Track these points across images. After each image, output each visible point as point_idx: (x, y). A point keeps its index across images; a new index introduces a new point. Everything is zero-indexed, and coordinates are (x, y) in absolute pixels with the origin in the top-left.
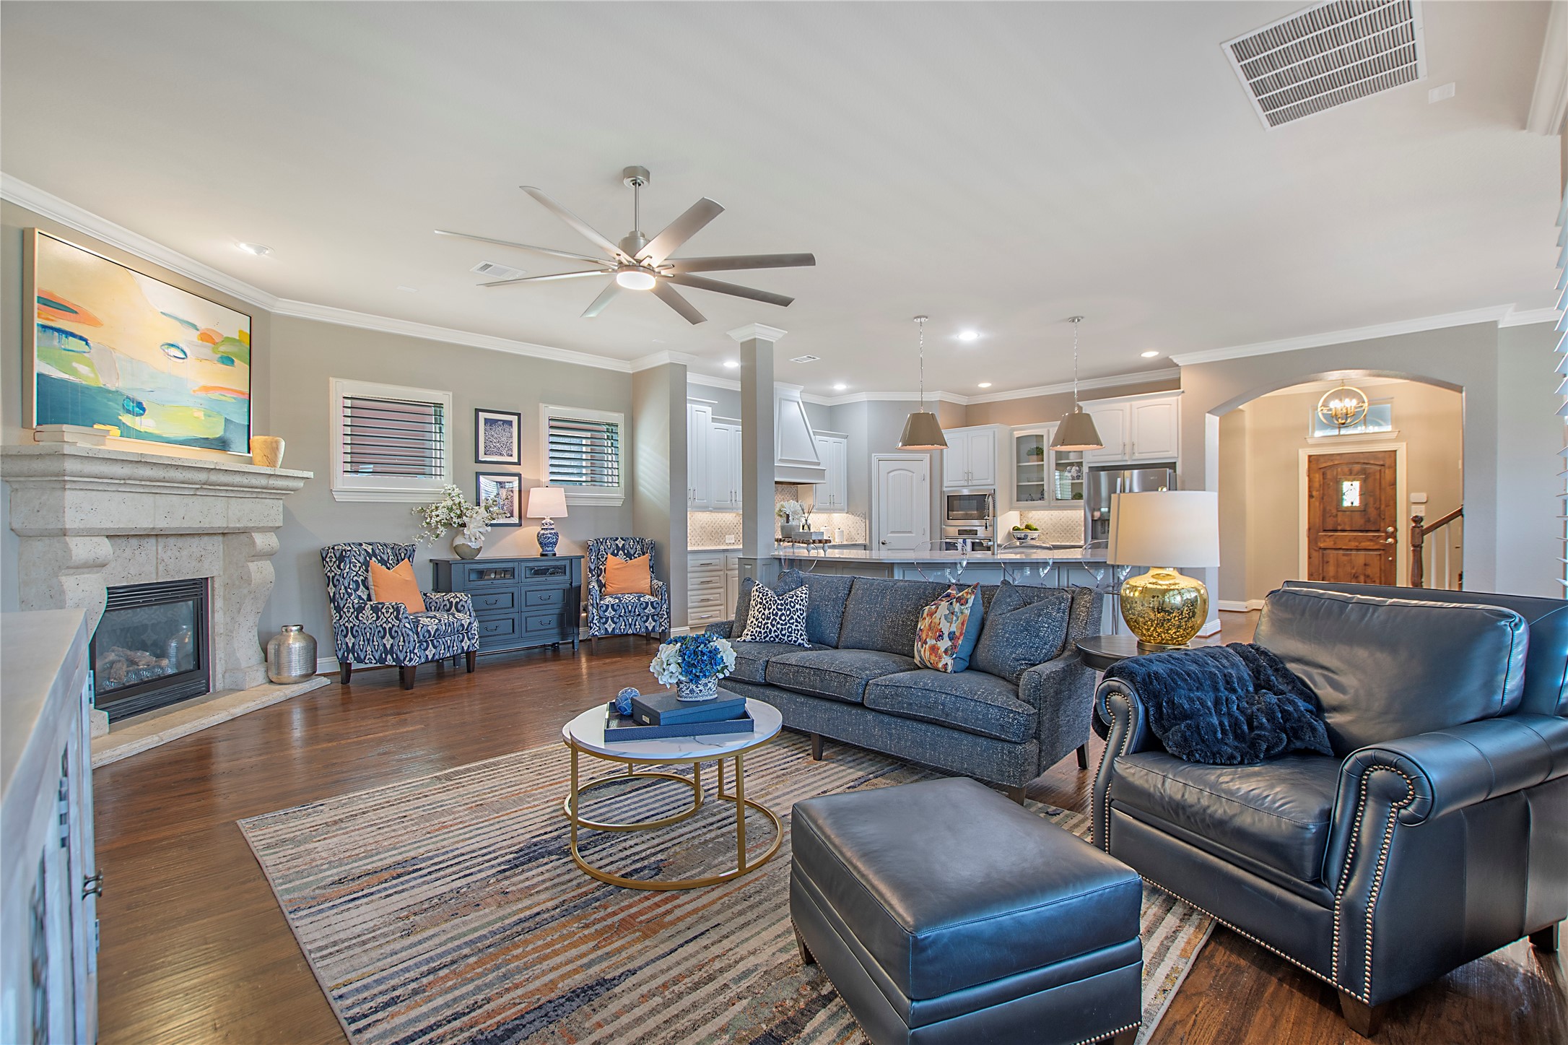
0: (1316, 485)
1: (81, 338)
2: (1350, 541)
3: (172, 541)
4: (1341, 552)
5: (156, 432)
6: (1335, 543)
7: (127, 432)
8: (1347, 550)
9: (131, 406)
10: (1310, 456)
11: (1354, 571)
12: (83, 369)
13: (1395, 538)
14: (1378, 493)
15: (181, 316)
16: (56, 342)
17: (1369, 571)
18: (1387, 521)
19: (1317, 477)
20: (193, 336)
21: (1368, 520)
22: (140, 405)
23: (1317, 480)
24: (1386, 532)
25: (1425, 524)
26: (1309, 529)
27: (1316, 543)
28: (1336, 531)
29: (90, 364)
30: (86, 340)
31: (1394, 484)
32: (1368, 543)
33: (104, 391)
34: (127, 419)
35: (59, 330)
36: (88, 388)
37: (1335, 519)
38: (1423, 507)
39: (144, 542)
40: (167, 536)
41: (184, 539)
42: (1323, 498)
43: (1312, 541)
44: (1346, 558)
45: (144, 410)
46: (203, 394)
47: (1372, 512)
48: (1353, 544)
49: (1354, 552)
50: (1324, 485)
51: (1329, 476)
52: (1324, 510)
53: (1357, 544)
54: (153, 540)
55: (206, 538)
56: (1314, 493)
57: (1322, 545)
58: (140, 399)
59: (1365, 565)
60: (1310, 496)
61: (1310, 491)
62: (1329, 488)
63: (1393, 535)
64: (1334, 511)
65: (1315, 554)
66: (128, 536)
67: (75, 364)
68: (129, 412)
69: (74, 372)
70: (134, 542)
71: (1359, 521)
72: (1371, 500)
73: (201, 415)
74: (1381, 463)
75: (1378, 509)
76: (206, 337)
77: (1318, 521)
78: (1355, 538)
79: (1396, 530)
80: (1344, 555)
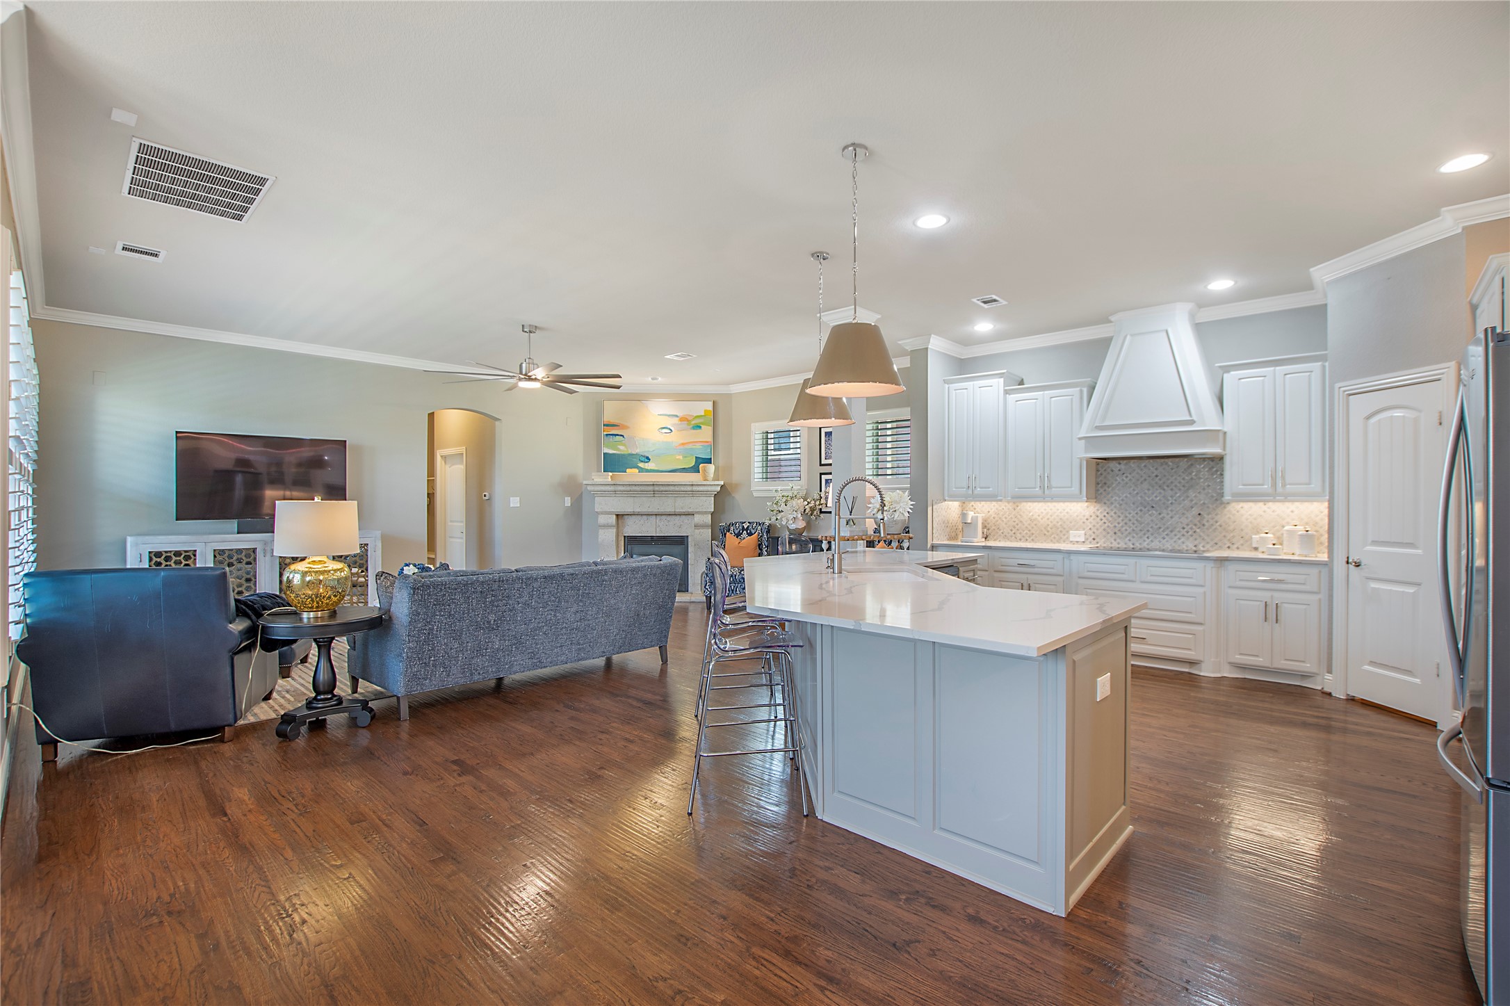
1: (621, 435)
3: (664, 517)
5: (656, 468)
7: (641, 470)
9: (643, 459)
12: (621, 447)
15: (669, 414)
16: (611, 440)
20: (676, 420)
22: (648, 458)
29: (624, 445)
30: (623, 436)
33: (631, 455)
34: (641, 465)
35: (612, 435)
36: (624, 455)
39: (649, 517)
40: (662, 515)
41: (671, 516)
45: (650, 460)
46: (682, 447)
54: (654, 517)
55: (684, 517)
58: (647, 455)
66: (642, 515)
67: (619, 447)
68: (642, 461)
69: (618, 449)
70: (645, 517)
73: (681, 457)
76: (682, 419)
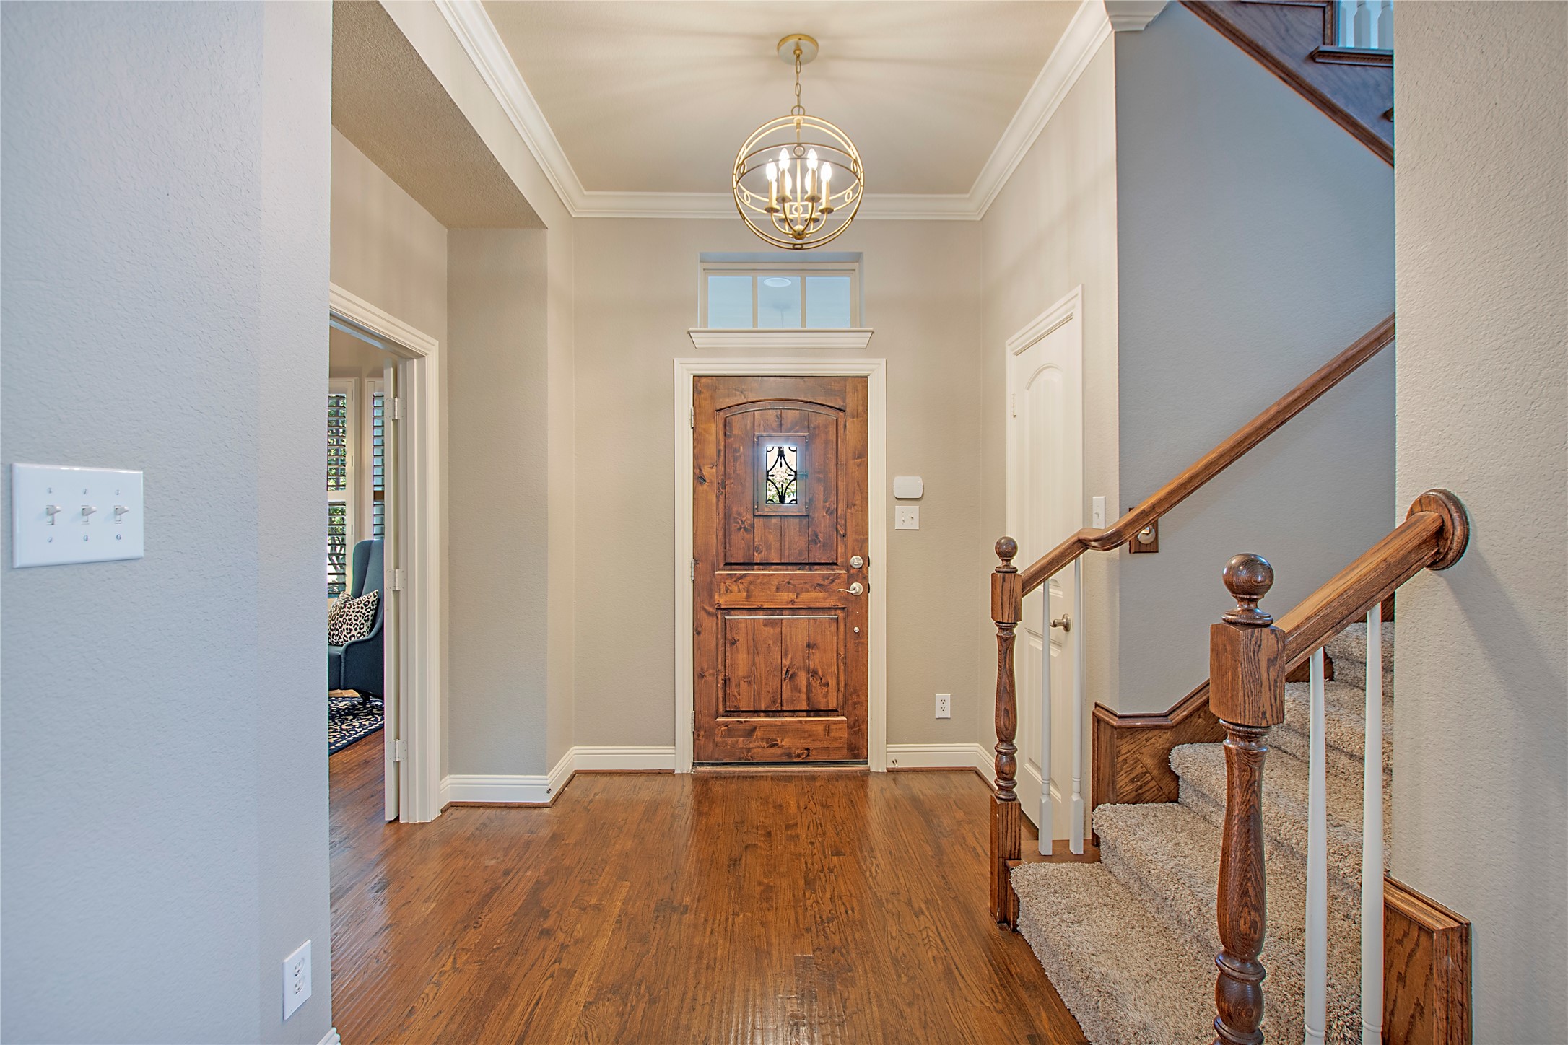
0: (711, 450)
2: (778, 590)
4: (761, 617)
6: (748, 596)
8: (773, 610)
10: (697, 378)
11: (786, 662)
13: (864, 579)
14: (832, 475)
17: (816, 662)
18: (850, 540)
19: (713, 431)
21: (814, 540)
23: (712, 438)
24: (848, 567)
25: (1023, 563)
26: (696, 561)
27: (711, 596)
28: (750, 564)
31: (862, 454)
32: (814, 594)
37: (748, 536)
38: (914, 509)
42: (724, 485)
43: (704, 590)
44: (770, 631)
47: (823, 522)
48: (785, 597)
49: (786, 617)
50: (726, 451)
51: (736, 430)
52: (727, 515)
53: (792, 596)
56: (708, 472)
57: (723, 600)
59: (808, 646)
60: (699, 479)
61: (698, 467)
62: (735, 459)
63: (861, 575)
64: (747, 516)
65: (708, 623)
71: (796, 543)
72: (819, 490)
74: (839, 404)
75: (832, 512)
77: (714, 541)
78: (789, 583)
79: (867, 561)
80: (767, 623)
